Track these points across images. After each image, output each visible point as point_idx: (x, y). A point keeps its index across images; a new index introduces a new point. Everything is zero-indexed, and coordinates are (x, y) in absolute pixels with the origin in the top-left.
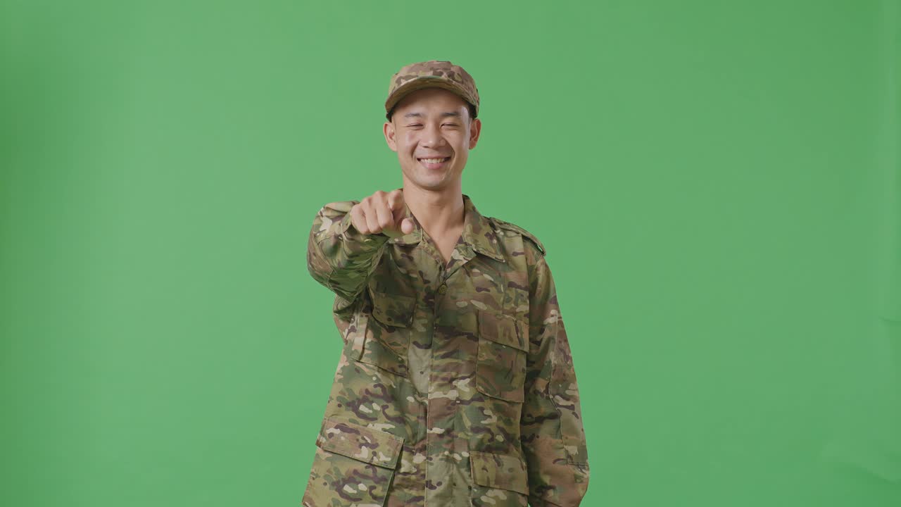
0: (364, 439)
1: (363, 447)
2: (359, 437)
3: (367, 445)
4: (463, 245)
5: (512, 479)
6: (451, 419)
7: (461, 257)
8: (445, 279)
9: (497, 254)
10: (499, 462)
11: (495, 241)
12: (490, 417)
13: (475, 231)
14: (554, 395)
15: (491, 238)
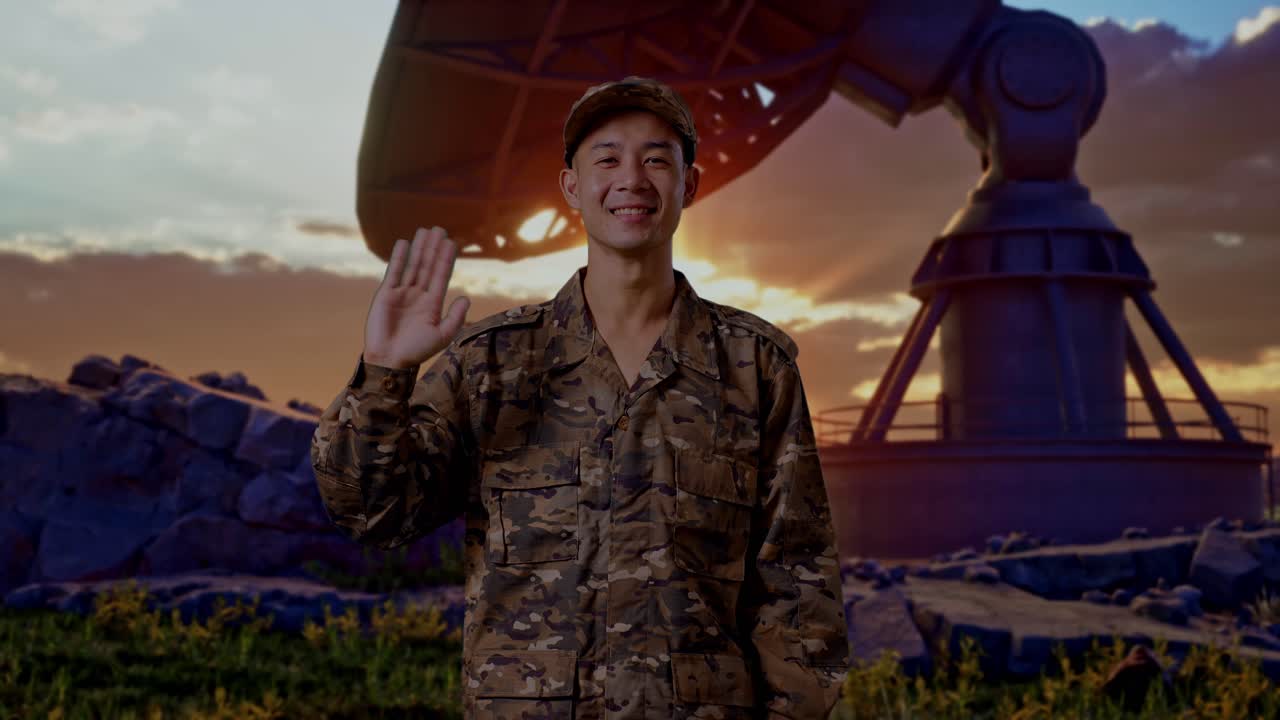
0: (528, 667)
1: (528, 678)
2: (520, 666)
3: (532, 674)
4: (659, 354)
5: (732, 689)
6: (642, 608)
7: (653, 374)
8: (627, 407)
9: (710, 366)
10: (714, 668)
11: (712, 345)
12: (697, 601)
13: (683, 330)
14: (793, 567)
15: (707, 341)
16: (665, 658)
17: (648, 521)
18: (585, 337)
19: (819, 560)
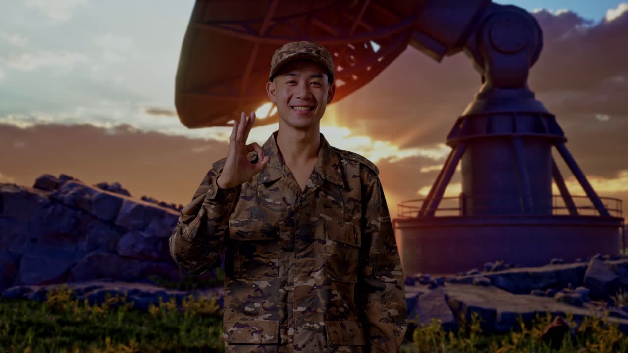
0: (253, 329)
1: (254, 334)
2: (250, 329)
3: (256, 332)
4: (315, 175)
5: (353, 337)
6: (311, 299)
7: (313, 185)
8: (301, 202)
9: (339, 181)
10: (344, 327)
11: (339, 170)
12: (336, 295)
13: (325, 163)
14: (380, 276)
15: (337, 168)
16: (322, 324)
17: (313, 257)
18: (280, 167)
19: (393, 273)
